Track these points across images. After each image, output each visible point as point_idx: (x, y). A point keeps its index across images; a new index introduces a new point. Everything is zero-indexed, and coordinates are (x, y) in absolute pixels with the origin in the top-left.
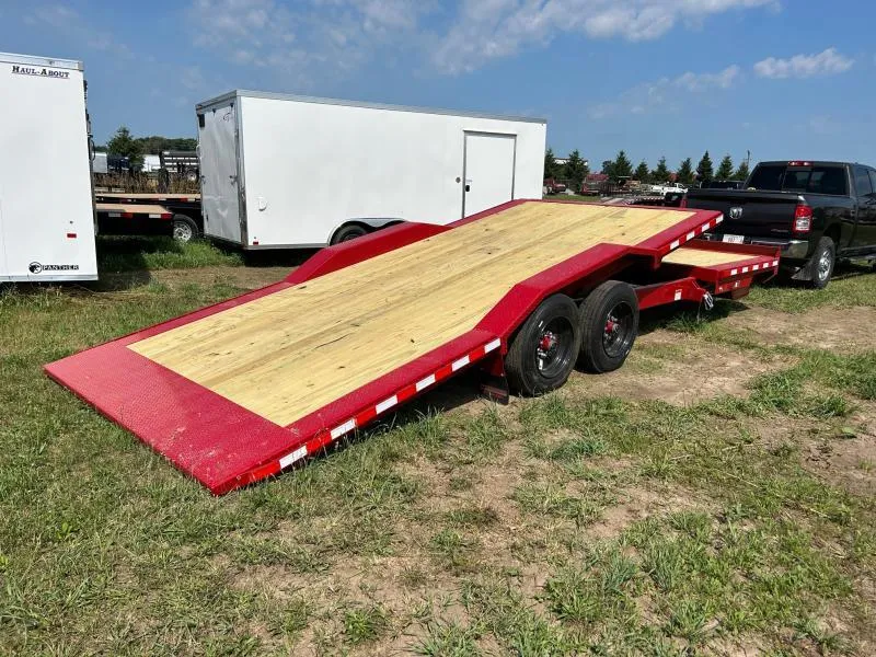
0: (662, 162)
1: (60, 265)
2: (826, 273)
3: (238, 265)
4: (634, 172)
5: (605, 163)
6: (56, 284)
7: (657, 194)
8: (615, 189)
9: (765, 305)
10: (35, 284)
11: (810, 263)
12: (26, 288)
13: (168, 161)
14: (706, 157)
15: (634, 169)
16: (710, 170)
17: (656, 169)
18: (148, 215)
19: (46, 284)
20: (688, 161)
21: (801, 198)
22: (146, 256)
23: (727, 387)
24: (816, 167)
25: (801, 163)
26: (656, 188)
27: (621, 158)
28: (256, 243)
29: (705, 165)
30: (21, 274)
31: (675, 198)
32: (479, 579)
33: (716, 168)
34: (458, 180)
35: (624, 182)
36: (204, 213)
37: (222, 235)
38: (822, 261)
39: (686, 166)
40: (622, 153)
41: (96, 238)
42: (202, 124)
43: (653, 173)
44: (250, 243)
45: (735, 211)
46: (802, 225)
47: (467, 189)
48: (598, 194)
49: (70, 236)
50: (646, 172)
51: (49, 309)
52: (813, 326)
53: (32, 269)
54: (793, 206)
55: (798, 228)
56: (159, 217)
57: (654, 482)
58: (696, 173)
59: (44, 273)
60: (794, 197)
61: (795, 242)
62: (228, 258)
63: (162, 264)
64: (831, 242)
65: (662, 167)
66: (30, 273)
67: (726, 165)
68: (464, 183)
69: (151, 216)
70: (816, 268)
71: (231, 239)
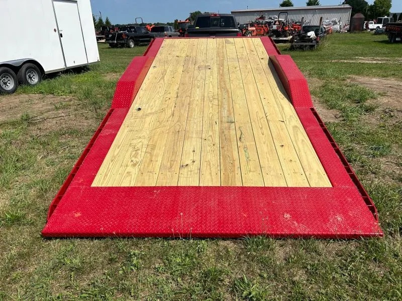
24: (221, 16)
25: (215, 15)
34: (55, 30)
47: (61, 36)
68: (59, 32)
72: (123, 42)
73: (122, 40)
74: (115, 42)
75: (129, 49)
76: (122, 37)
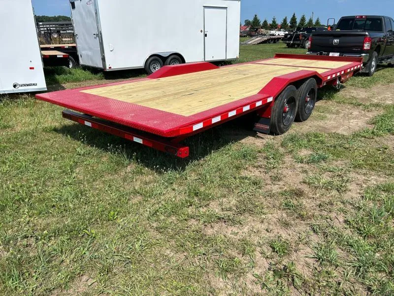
0: (274, 19)
1: (28, 83)
2: (374, 68)
3: (102, 79)
4: (262, 25)
5: (246, 21)
6: (27, 93)
7: (273, 35)
8: (253, 33)
9: (352, 85)
10: (17, 94)
11: (368, 64)
12: (13, 96)
13: (42, 28)
14: (294, 16)
15: (261, 23)
16: (296, 22)
17: (271, 23)
18: (56, 56)
19: (22, 94)
20: (286, 18)
21: (367, 33)
22: (57, 77)
23: (360, 124)
24: (368, 18)
25: (362, 17)
26: (272, 32)
27: (256, 18)
28: (110, 68)
29: (294, 20)
30: (10, 89)
31: (289, 36)
32: (313, 222)
33: (298, 21)
34: (201, 31)
35: (257, 29)
36: (79, 54)
37: (90, 64)
38: (373, 63)
39: (285, 20)
40: (256, 16)
41: (44, 68)
42: (73, 7)
43: (270, 25)
44: (108, 68)
45: (336, 41)
46: (367, 46)
47: (206, 35)
48: (246, 36)
49: (31, 68)
50: (267, 24)
51: (26, 106)
52: (379, 93)
53: (15, 86)
54: (363, 37)
55: (365, 48)
56: (62, 56)
57: (357, 170)
58: (289, 24)
59: (21, 88)
60: (364, 33)
61: (363, 55)
62: (95, 76)
63: (67, 81)
64: (376, 54)
65: (274, 22)
66: (14, 89)
67: (303, 19)
68: (204, 33)
69: (58, 56)
70: (370, 67)
71: (97, 66)
72: (299, 42)
73: (298, 40)
74: (292, 42)
75: (302, 50)
76: (299, 37)
